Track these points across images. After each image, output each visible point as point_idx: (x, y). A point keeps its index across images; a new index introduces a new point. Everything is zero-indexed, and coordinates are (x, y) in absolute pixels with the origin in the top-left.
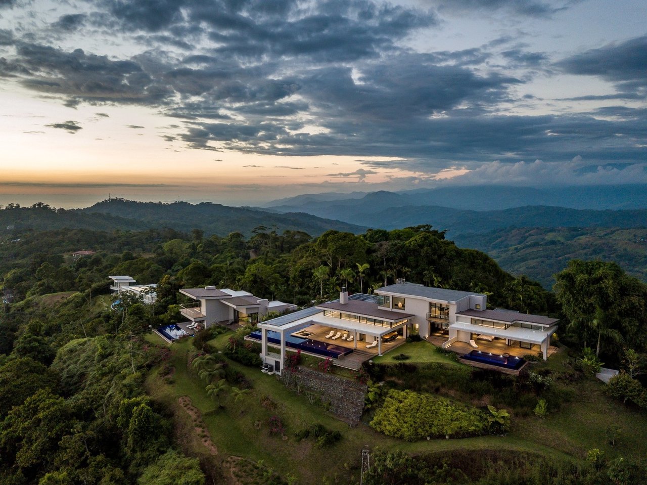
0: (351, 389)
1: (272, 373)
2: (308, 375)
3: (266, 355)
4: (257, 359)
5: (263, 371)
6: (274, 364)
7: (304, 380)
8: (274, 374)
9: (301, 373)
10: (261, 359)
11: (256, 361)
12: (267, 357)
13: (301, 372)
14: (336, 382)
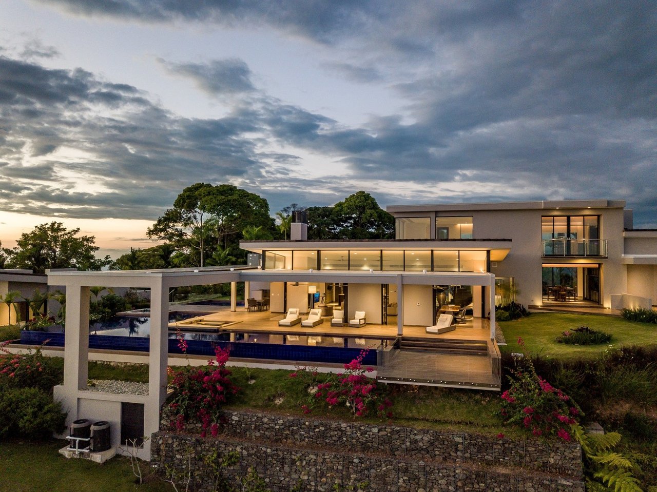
0: (502, 470)
1: (109, 454)
2: (278, 439)
3: (81, 387)
4: (40, 407)
5: (66, 452)
6: (115, 417)
7: (263, 462)
8: (118, 456)
9: (242, 435)
10: (59, 405)
11: (35, 415)
12: (86, 394)
13: (239, 432)
14: (415, 449)
